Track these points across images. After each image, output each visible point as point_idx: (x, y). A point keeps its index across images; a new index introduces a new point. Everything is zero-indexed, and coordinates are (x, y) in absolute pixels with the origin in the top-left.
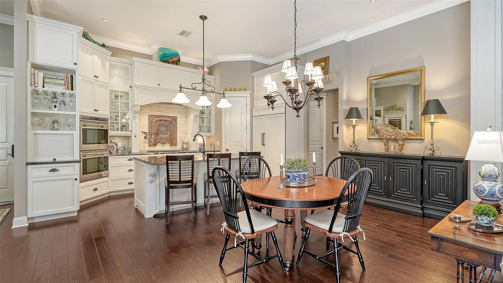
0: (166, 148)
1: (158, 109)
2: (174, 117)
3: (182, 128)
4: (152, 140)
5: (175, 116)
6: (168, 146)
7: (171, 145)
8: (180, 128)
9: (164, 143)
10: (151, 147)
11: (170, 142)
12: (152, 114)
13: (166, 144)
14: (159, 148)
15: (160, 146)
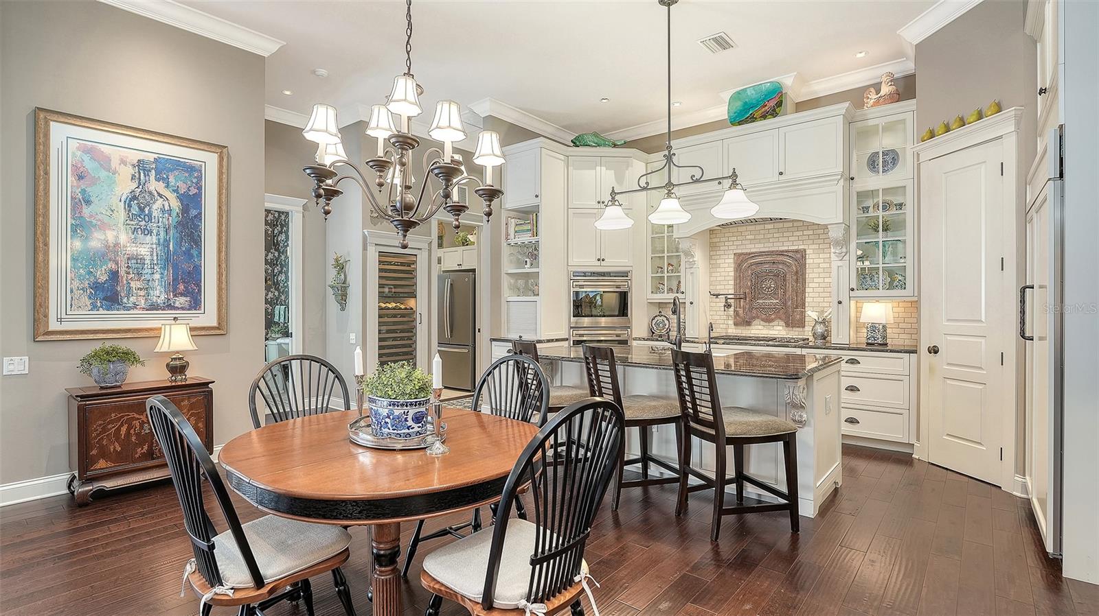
0: (776, 332)
1: (757, 237)
2: (797, 251)
3: (821, 280)
4: (741, 311)
5: (801, 247)
6: (781, 328)
7: (787, 325)
8: (815, 280)
9: (768, 320)
10: (739, 327)
11: (783, 317)
12: (744, 251)
13: (776, 323)
14: (757, 332)
15: (760, 327)
